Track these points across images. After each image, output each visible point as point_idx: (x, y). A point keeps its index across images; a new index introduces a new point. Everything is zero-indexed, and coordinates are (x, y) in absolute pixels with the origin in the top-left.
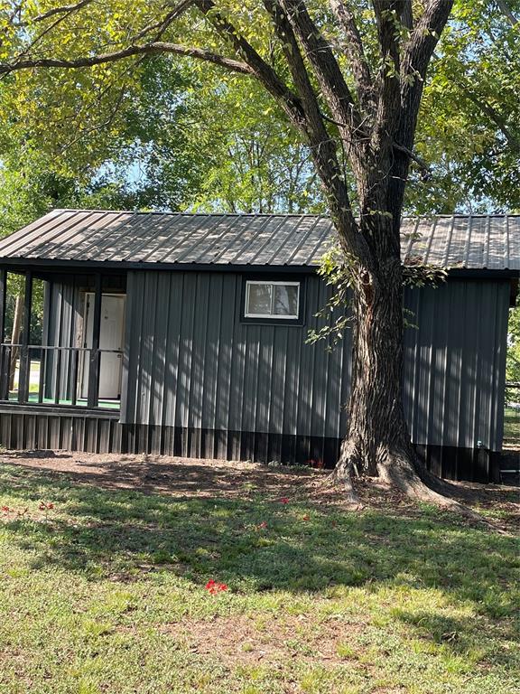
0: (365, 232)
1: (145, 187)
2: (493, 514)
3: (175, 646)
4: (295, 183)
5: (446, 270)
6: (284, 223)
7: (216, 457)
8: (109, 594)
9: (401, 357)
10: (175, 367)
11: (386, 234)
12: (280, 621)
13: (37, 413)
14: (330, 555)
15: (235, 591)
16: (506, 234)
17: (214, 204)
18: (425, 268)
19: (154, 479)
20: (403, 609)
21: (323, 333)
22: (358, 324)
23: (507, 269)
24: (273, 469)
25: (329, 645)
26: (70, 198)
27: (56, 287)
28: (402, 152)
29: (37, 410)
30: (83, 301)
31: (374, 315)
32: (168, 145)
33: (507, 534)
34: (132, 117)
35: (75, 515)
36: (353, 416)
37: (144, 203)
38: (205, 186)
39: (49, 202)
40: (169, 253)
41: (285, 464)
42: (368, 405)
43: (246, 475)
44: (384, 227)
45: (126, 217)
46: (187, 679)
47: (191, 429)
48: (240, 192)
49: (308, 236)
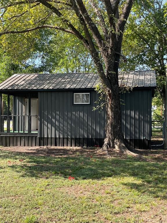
0: (108, 78)
1: (41, 66)
2: (149, 157)
3: (62, 193)
4: (87, 62)
5: (132, 88)
6: (84, 75)
7: (67, 146)
8: (42, 182)
9: (120, 113)
10: (54, 119)
11: (114, 78)
12: (89, 186)
13: (13, 136)
14: (102, 170)
15: (76, 179)
16: (149, 76)
17: (62, 69)
18: (126, 87)
19: (49, 153)
20: (123, 182)
21: (97, 107)
22: (107, 105)
23: (150, 86)
24: (84, 148)
25: (103, 191)
26: (19, 70)
27: (16, 98)
28: (118, 54)
29: (13, 135)
30: (25, 101)
31: (112, 102)
32: (47, 53)
33: (152, 162)
34: (36, 44)
35: (29, 163)
36: (107, 131)
37: (41, 71)
38: (59, 64)
39: (12, 72)
40: (51, 86)
41: (88, 147)
42: (111, 128)
43: (77, 150)
44: (113, 76)
45: (36, 76)
46: (66, 200)
47: (59, 138)
48: (70, 65)
49: (91, 79)
